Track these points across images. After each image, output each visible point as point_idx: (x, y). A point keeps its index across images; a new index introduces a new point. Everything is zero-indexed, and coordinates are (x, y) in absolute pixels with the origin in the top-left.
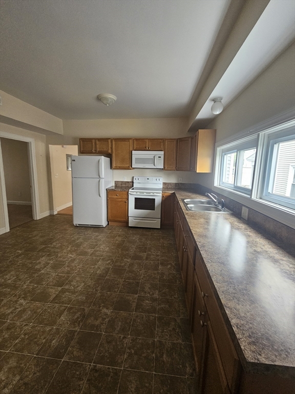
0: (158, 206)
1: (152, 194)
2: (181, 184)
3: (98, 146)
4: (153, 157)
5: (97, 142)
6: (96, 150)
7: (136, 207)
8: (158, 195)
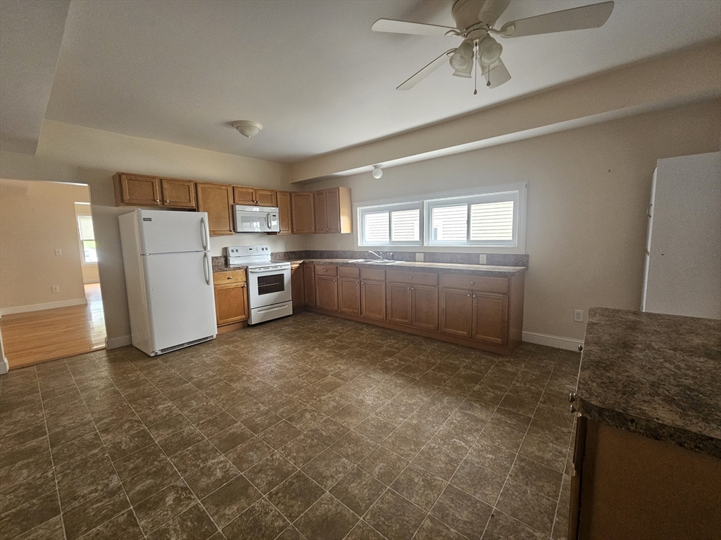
0: (288, 283)
1: (279, 268)
2: (291, 252)
3: (166, 193)
4: (266, 216)
5: (165, 185)
6: (163, 201)
7: (261, 291)
8: (286, 267)
